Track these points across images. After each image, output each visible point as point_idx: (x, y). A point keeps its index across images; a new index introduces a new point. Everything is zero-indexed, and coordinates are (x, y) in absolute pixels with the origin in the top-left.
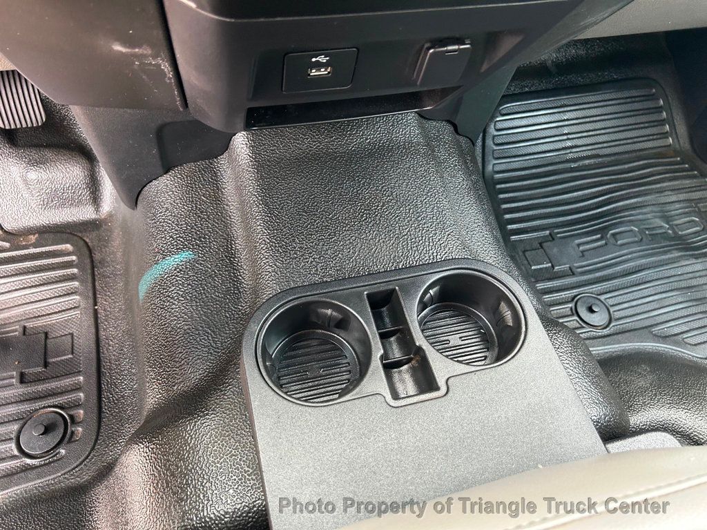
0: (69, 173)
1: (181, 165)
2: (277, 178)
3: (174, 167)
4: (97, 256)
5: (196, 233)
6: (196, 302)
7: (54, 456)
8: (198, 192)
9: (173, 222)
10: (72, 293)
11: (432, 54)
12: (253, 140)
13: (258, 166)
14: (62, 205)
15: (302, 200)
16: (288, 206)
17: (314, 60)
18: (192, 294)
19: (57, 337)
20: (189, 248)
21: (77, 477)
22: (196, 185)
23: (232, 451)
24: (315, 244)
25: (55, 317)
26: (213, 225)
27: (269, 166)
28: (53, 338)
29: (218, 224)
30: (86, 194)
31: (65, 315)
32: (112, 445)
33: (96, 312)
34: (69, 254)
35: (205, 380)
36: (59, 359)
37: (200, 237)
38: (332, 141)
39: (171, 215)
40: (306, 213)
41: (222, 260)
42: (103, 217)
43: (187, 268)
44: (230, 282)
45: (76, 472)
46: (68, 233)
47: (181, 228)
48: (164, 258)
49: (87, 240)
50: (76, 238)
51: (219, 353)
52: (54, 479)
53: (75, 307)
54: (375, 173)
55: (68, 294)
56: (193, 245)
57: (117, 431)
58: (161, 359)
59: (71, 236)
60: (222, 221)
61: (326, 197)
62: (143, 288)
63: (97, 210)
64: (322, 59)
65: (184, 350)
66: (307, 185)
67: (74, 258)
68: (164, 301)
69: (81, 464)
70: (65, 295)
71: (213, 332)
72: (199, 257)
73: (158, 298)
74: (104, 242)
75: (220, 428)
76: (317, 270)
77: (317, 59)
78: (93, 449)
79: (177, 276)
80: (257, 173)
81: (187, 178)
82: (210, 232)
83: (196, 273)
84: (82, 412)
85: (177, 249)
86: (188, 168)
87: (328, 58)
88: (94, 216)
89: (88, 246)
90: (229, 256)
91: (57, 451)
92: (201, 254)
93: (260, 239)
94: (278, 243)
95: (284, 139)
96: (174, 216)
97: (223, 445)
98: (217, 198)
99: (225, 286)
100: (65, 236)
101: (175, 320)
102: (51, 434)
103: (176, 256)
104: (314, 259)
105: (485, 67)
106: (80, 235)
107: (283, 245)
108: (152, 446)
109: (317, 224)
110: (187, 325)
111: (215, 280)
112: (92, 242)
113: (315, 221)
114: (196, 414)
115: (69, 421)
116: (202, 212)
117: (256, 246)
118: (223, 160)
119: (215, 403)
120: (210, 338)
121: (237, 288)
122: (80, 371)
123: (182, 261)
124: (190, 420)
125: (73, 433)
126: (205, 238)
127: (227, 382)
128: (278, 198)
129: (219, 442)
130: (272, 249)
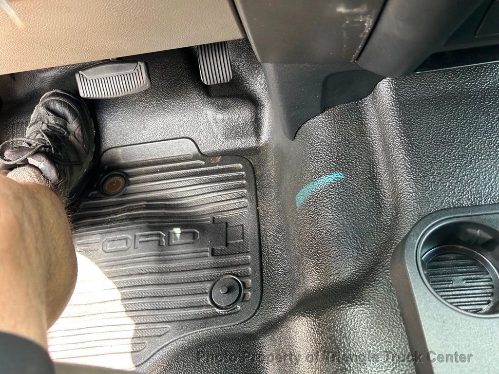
0: (242, 114)
1: (334, 106)
2: (417, 114)
3: (328, 108)
4: (258, 173)
5: (345, 159)
6: (346, 213)
7: (233, 309)
8: (347, 127)
9: (327, 150)
10: (242, 197)
12: (396, 85)
13: (400, 105)
14: (236, 137)
15: (439, 133)
16: (427, 138)
18: (342, 206)
19: (233, 226)
20: (340, 170)
21: (249, 327)
22: (345, 121)
23: (386, 338)
24: (452, 170)
25: (232, 212)
26: (359, 153)
27: (409, 105)
28: (231, 227)
29: (363, 152)
30: (251, 130)
31: (238, 211)
32: (271, 308)
33: (258, 212)
34: (240, 170)
35: (357, 275)
36: (234, 242)
37: (348, 162)
38: (466, 82)
39: (326, 145)
40: (443, 143)
41: (366, 181)
42: (261, 145)
43: (338, 185)
44: (373, 199)
45: (248, 323)
46: (239, 156)
47: (333, 155)
48: (320, 177)
49: (251, 161)
50: (244, 159)
51: (366, 254)
52: (234, 326)
53: (244, 207)
55: (240, 198)
56: (343, 168)
57: (274, 299)
58: (318, 253)
59: (241, 158)
60: (366, 150)
61: (461, 130)
62: (300, 198)
63: (258, 140)
65: (338, 249)
66: (444, 120)
67: (244, 173)
68: (319, 210)
69: (251, 318)
70: (238, 198)
71: (361, 237)
72: (348, 177)
73: (314, 207)
74: (262, 162)
75: (375, 317)
76: (454, 193)
78: (258, 309)
79: (330, 191)
80: (400, 111)
81: (338, 116)
82: (356, 158)
83: (345, 190)
84: (250, 281)
85: (330, 171)
86: (338, 108)
88: (255, 145)
89: (252, 166)
90: (372, 178)
91: (235, 306)
92: (349, 175)
93: (401, 165)
94: (418, 169)
95: (423, 82)
96: (328, 145)
97: (378, 331)
98: (362, 130)
99: (369, 201)
100: (238, 158)
101: (330, 225)
102: (231, 294)
103: (330, 176)
104: (451, 183)
106: (247, 157)
107: (423, 171)
108: (318, 321)
109: (454, 153)
110: (339, 230)
111: (361, 196)
112: (254, 163)
113: (452, 150)
114: (354, 302)
115: (242, 286)
116: (350, 143)
117: (398, 171)
118: (367, 101)
119: (370, 295)
120: (359, 242)
121: (379, 203)
122: (248, 252)
123: (334, 180)
124: (349, 306)
125: (245, 295)
126: (352, 163)
127: (378, 280)
128: (418, 131)
129: (375, 328)
130: (413, 174)
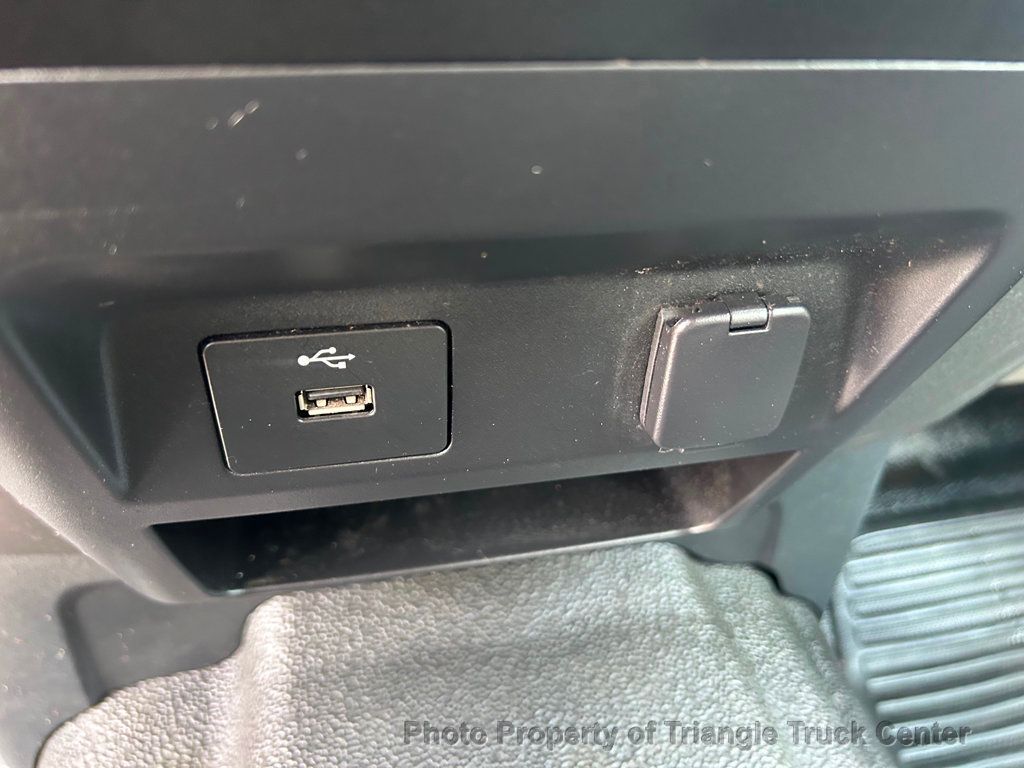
1: (134, 684)
2: (337, 715)
3: (117, 688)
8: (154, 755)
11: (683, 337)
13: (296, 685)
17: (304, 361)
54: (589, 696)
64: (330, 357)
77: (315, 359)
81: (140, 715)
86: (148, 690)
87: (351, 357)
95: (367, 616)
118: (231, 669)
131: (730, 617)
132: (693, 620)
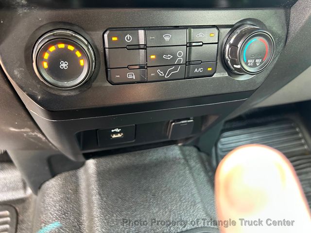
8: (68, 187)
11: (173, 125)
13: (98, 173)
16: (111, 195)
27: (103, 173)
30: (21, 184)
43: (56, 232)
46: (9, 205)
49: (17, 209)
63: (25, 192)
72: (63, 225)
80: (97, 177)
81: (63, 179)
86: (64, 174)
90: (79, 224)
100: (7, 207)
105: (203, 128)
112: (20, 210)
128: (106, 190)
130: (101, 220)
131: (188, 158)
132: (180, 159)
